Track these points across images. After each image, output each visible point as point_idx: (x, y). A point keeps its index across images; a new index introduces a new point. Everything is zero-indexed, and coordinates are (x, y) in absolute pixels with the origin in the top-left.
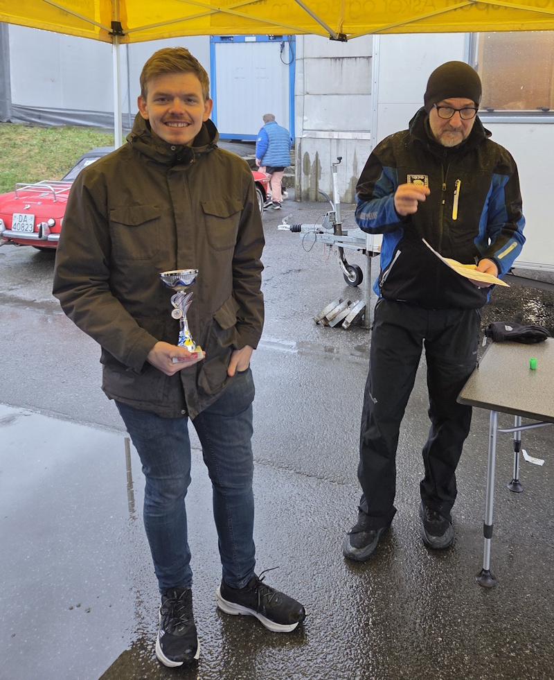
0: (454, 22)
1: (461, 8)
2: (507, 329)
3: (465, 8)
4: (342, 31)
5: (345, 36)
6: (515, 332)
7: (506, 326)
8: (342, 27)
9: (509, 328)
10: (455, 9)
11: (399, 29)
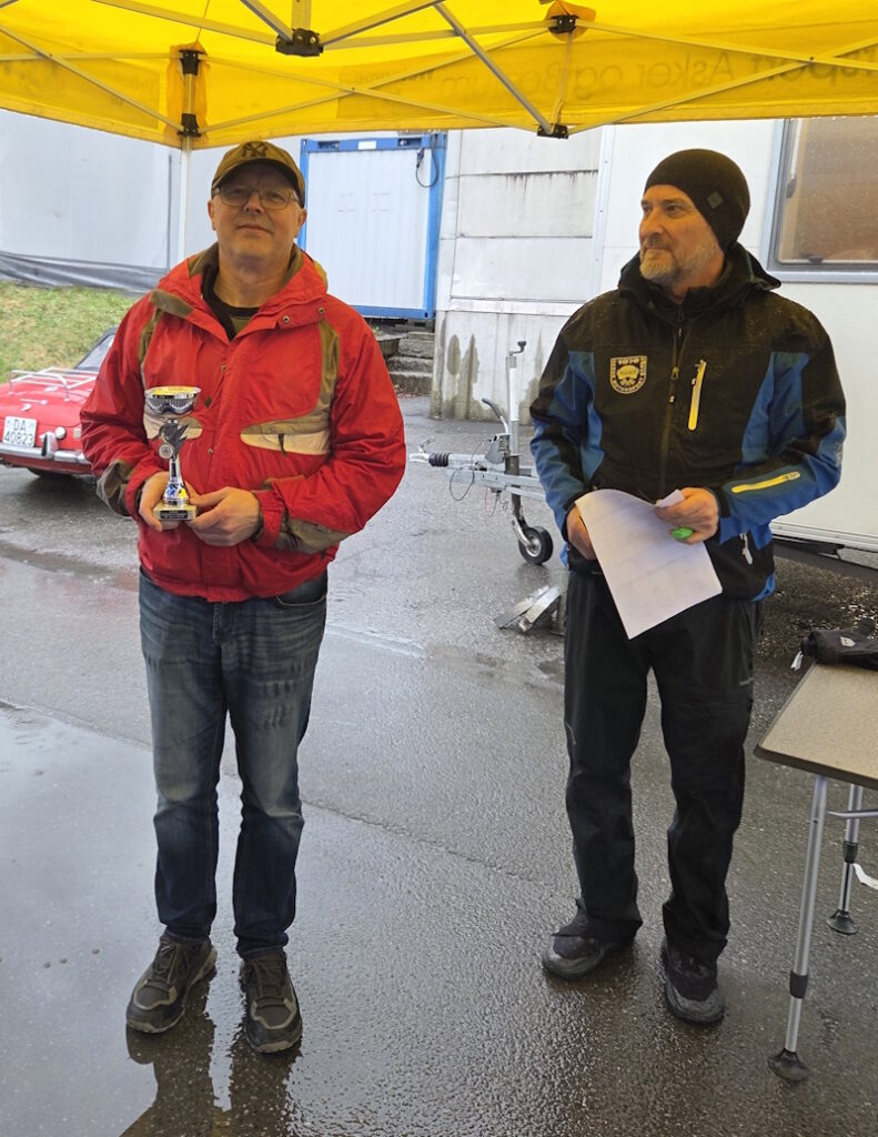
0: (767, 99)
1: (783, 74)
2: (843, 643)
3: (791, 76)
4: (559, 119)
5: (565, 128)
6: (858, 649)
7: (842, 639)
8: (560, 113)
9: (848, 642)
10: (771, 78)
11: (665, 114)
